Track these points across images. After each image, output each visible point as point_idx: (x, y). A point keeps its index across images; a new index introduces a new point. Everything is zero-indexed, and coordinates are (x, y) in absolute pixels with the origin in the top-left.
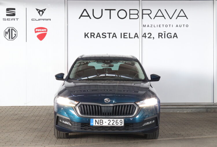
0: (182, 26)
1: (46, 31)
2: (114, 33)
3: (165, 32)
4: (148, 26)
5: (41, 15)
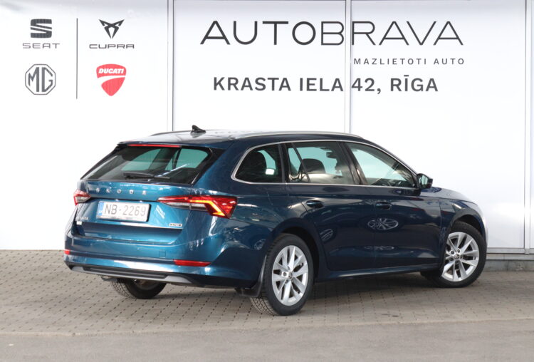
0: (450, 61)
1: (122, 72)
2: (285, 79)
3: (408, 76)
4: (366, 61)
5: (112, 35)
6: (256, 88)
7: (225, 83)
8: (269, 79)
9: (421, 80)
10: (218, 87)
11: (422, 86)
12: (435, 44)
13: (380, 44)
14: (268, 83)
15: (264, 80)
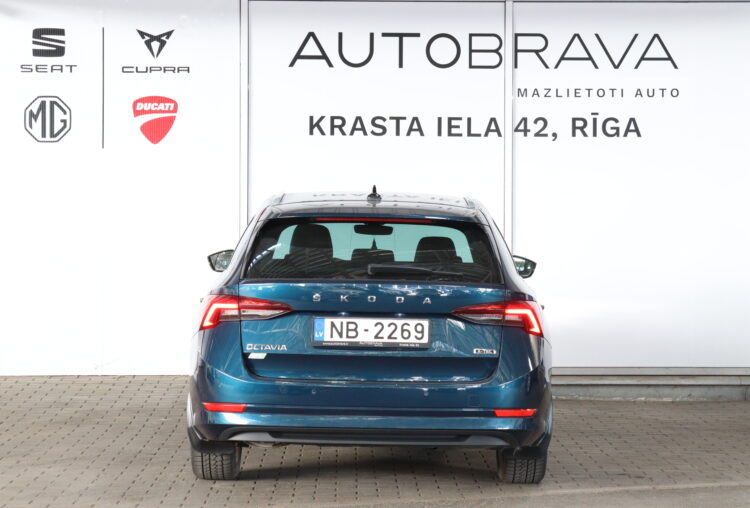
0: (658, 93)
1: (172, 109)
2: (415, 119)
3: (597, 114)
4: (536, 93)
5: (155, 53)
6: (373, 133)
7: (326, 125)
8: (391, 118)
9: (616, 121)
10: (316, 130)
11: (617, 129)
12: (637, 67)
13: (556, 67)
14: (391, 125)
15: (384, 120)
